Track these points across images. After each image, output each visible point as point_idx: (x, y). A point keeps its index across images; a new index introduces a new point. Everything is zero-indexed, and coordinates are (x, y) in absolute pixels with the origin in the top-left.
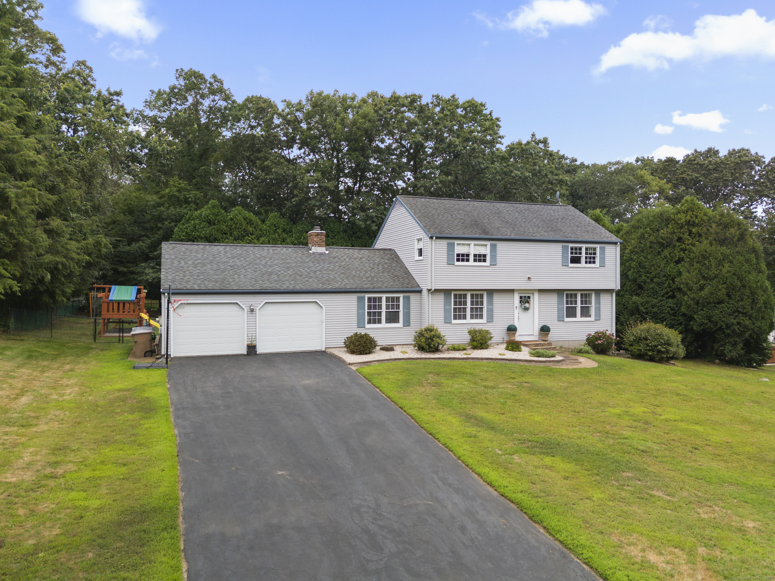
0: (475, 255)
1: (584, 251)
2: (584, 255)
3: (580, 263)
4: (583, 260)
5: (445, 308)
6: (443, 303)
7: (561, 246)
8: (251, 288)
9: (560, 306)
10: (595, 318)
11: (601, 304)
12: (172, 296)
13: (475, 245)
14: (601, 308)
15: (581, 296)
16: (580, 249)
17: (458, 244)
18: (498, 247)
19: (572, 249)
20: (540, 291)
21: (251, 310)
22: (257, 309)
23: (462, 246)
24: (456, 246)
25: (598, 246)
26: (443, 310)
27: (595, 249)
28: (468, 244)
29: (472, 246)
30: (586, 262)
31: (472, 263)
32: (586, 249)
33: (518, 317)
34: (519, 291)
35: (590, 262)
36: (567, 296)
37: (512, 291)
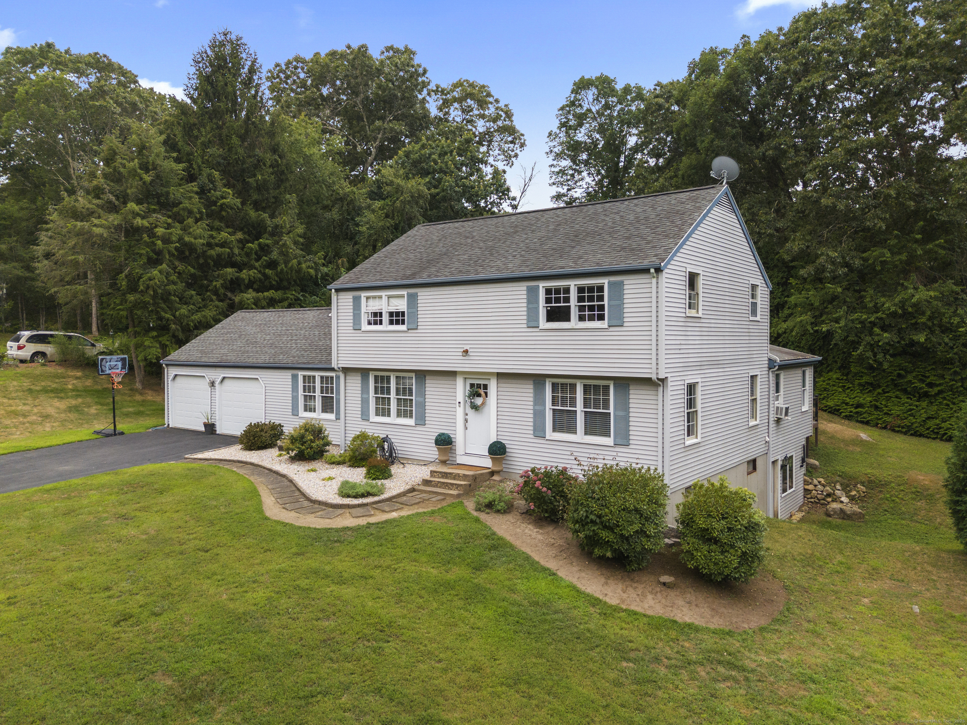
0: (391, 314)
1: (573, 295)
2: (573, 302)
3: (568, 320)
4: (574, 313)
5: (362, 397)
6: (360, 389)
7: (525, 288)
8: (215, 360)
9: (537, 408)
10: (614, 441)
11: (631, 410)
12: (169, 367)
13: (389, 297)
14: (631, 419)
15: (586, 389)
16: (567, 290)
17: (368, 298)
18: (419, 298)
19: (548, 291)
20: (501, 376)
21: (212, 384)
22: (217, 384)
23: (374, 300)
24: (363, 300)
25: (605, 281)
26: (360, 399)
27: (601, 289)
28: (380, 297)
29: (385, 299)
30: (581, 318)
31: (386, 326)
32: (581, 290)
33: (466, 421)
34: (466, 375)
35: (591, 318)
36: (554, 387)
37: (452, 374)
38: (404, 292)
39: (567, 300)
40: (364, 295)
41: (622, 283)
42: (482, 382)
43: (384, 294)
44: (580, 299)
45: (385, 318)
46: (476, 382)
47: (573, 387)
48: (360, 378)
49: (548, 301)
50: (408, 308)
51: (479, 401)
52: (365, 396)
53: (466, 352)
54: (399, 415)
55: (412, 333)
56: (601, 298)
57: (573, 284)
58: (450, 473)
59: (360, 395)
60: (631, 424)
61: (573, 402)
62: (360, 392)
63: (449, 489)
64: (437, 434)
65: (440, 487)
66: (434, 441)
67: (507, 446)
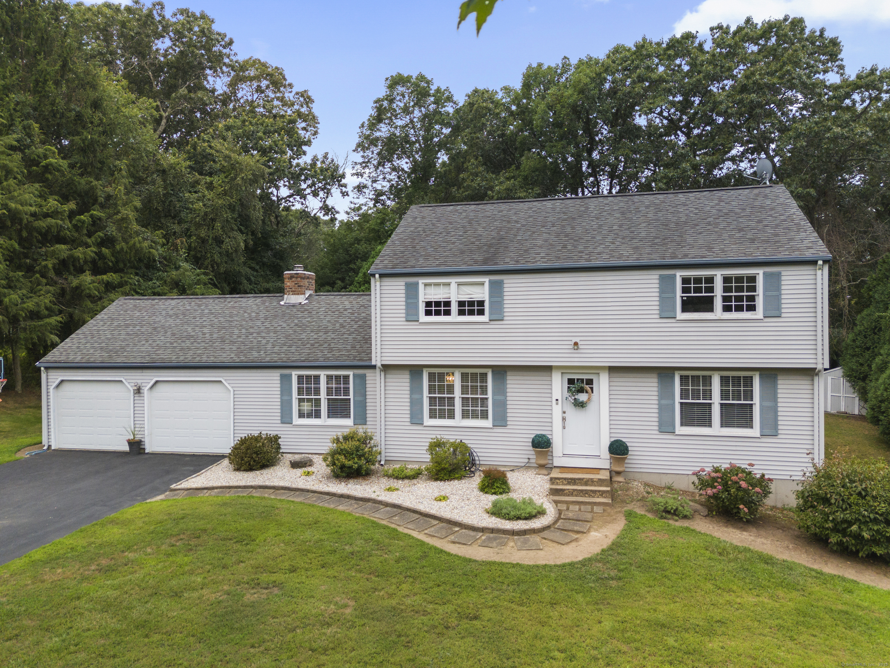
0: (461, 304)
1: (718, 285)
2: (718, 292)
3: (710, 310)
4: (718, 303)
5: (411, 398)
6: (408, 388)
7: (657, 277)
8: (138, 360)
9: (664, 402)
10: (761, 432)
11: (779, 400)
12: (50, 371)
13: (459, 284)
14: (779, 409)
15: (724, 380)
16: (710, 280)
17: (426, 285)
18: (505, 285)
19: (686, 281)
20: (613, 370)
21: (138, 391)
22: (145, 390)
23: (437, 288)
24: (421, 287)
25: (760, 273)
26: (408, 400)
27: (752, 279)
28: (449, 284)
29: (453, 286)
30: (727, 309)
31: (454, 317)
32: (727, 280)
33: (564, 419)
34: (563, 369)
35: (739, 309)
36: (684, 379)
37: (548, 369)
38: (486, 280)
39: (711, 290)
40: (421, 281)
41: (779, 275)
42: (585, 377)
43: (453, 281)
44: (726, 289)
45: (454, 308)
46: (576, 377)
47: (708, 380)
48: (408, 376)
49: (685, 290)
50: (491, 296)
51: (582, 397)
52: (416, 396)
53: (576, 344)
54: (465, 415)
55: (495, 325)
56: (753, 289)
57: (719, 275)
58: (579, 479)
59: (408, 396)
60: (779, 414)
61: (708, 394)
62: (408, 392)
63: (590, 496)
64: (533, 436)
65: (576, 496)
66: (530, 444)
67: (628, 444)
